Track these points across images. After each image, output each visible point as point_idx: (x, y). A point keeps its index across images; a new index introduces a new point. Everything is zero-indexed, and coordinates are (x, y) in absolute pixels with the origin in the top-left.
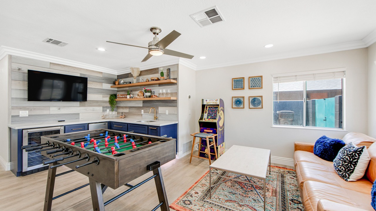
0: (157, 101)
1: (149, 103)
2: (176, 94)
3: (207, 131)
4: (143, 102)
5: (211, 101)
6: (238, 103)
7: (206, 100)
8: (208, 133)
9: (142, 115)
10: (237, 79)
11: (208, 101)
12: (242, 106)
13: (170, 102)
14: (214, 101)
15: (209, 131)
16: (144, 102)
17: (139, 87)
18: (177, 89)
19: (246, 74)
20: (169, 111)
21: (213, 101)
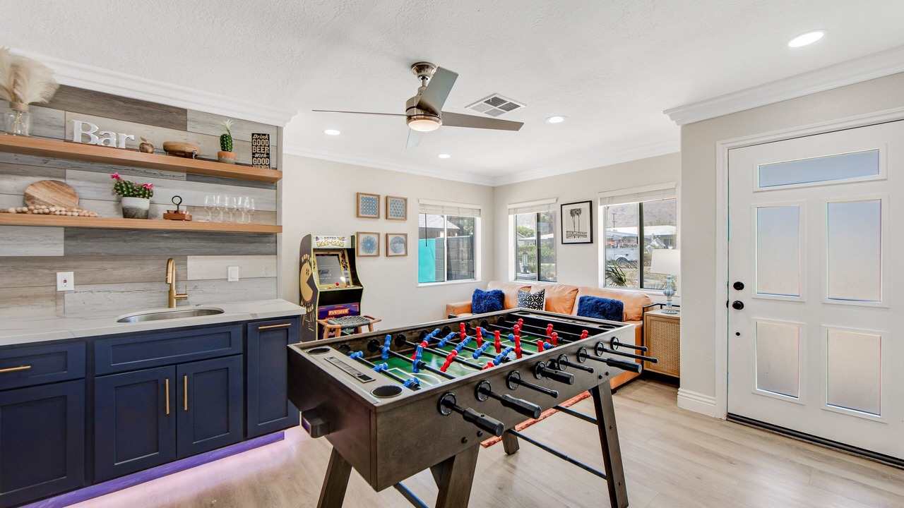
0: (179, 235)
1: (125, 241)
2: (275, 214)
3: (335, 312)
4: (67, 237)
5: (330, 241)
6: (369, 245)
7: (317, 238)
8: (337, 316)
9: (58, 297)
10: (368, 196)
11: (320, 241)
12: (375, 253)
13: (248, 239)
14: (337, 240)
15: (340, 312)
16: (73, 233)
17: (39, 160)
18: (278, 202)
19: (383, 189)
20: (240, 268)
21: (334, 241)
